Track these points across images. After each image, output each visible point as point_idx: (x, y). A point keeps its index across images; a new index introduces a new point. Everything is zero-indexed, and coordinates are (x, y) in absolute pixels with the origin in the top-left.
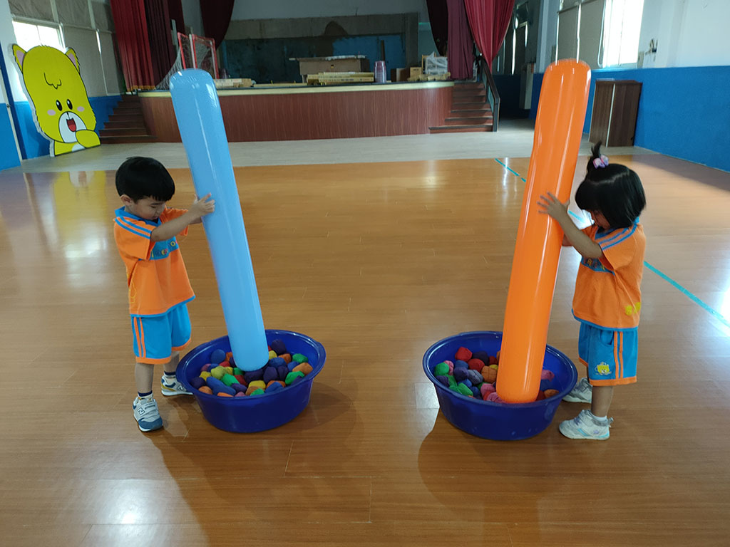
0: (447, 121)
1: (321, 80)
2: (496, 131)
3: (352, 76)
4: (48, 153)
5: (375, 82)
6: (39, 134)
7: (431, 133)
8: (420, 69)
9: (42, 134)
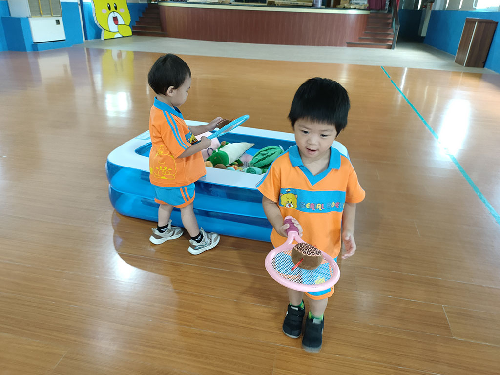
0: (360, 39)
1: (276, 2)
2: (393, 49)
3: (297, 1)
4: (100, 38)
5: (313, 7)
6: (96, 24)
7: (348, 46)
9: (98, 24)
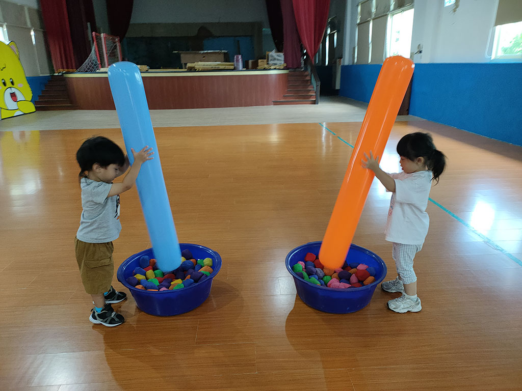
0: (285, 97)
1: (197, 67)
2: (317, 104)
3: (218, 65)
5: (234, 70)
7: (274, 105)
8: (266, 60)
